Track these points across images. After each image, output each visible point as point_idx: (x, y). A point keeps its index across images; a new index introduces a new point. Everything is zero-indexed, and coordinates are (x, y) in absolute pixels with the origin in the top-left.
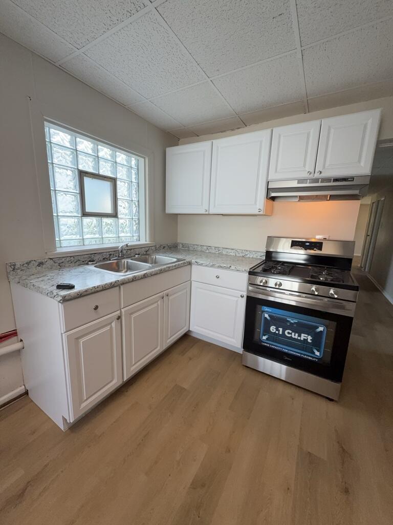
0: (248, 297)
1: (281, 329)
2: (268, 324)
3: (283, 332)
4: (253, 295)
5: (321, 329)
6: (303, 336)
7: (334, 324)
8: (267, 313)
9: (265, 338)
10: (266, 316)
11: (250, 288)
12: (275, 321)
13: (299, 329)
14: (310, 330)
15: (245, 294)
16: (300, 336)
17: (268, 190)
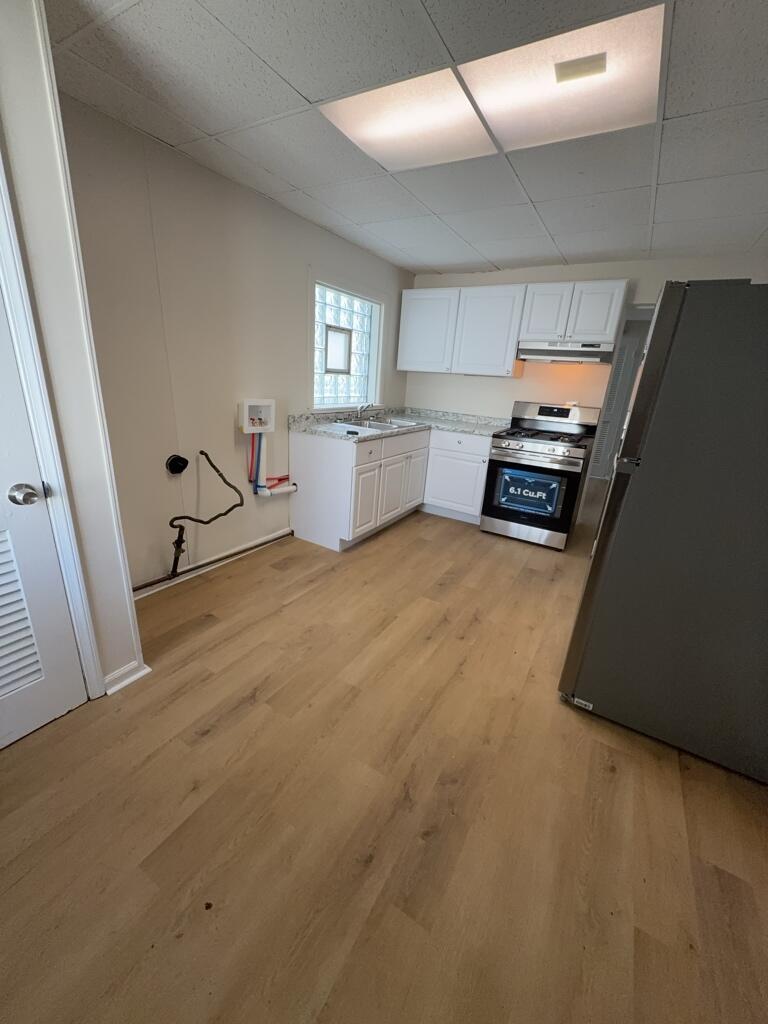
0: (490, 460)
1: (519, 490)
2: (507, 485)
3: (521, 492)
4: (495, 458)
5: (554, 485)
6: (539, 494)
7: (565, 480)
8: (507, 475)
9: (504, 500)
10: (507, 477)
11: (493, 451)
12: (515, 482)
13: (535, 487)
14: (545, 487)
15: (487, 459)
16: (536, 494)
17: (519, 351)
